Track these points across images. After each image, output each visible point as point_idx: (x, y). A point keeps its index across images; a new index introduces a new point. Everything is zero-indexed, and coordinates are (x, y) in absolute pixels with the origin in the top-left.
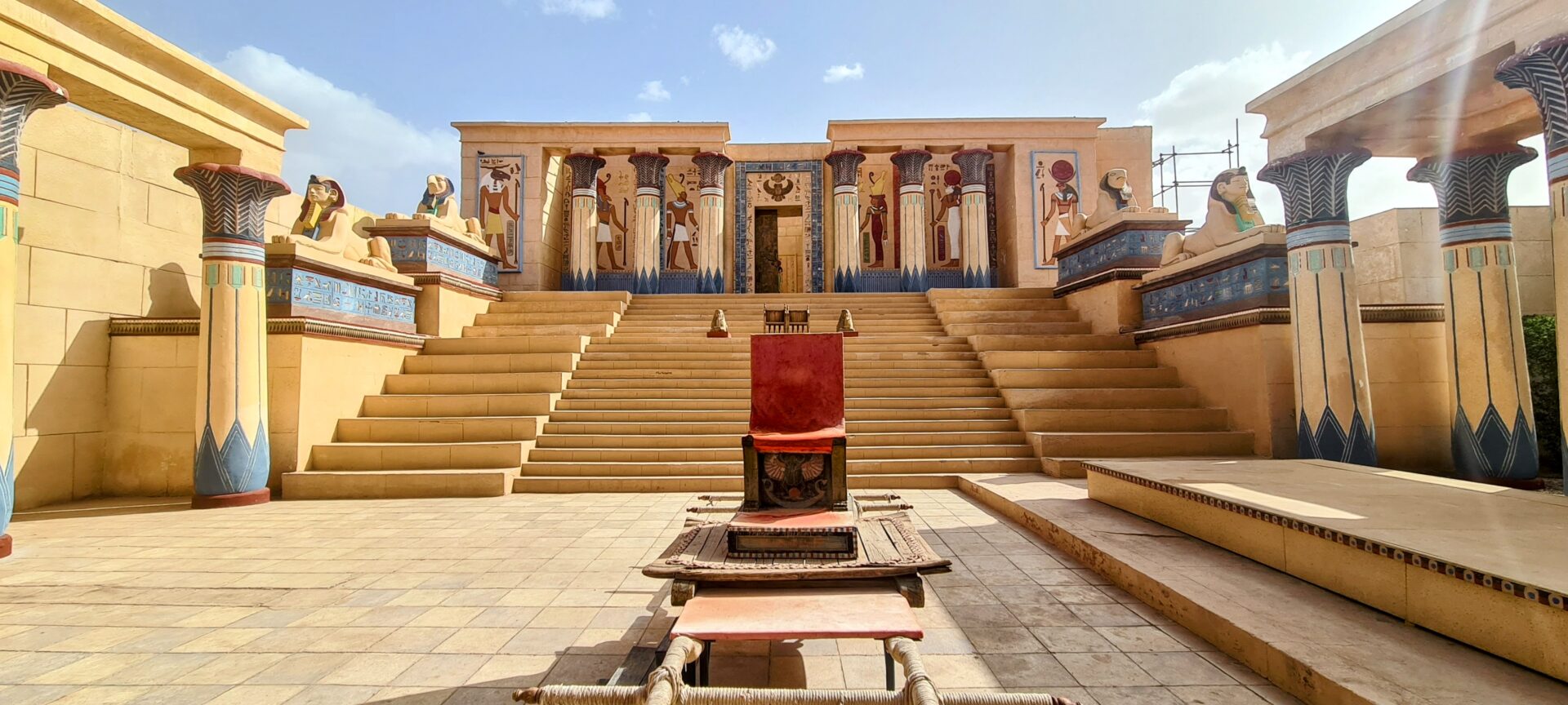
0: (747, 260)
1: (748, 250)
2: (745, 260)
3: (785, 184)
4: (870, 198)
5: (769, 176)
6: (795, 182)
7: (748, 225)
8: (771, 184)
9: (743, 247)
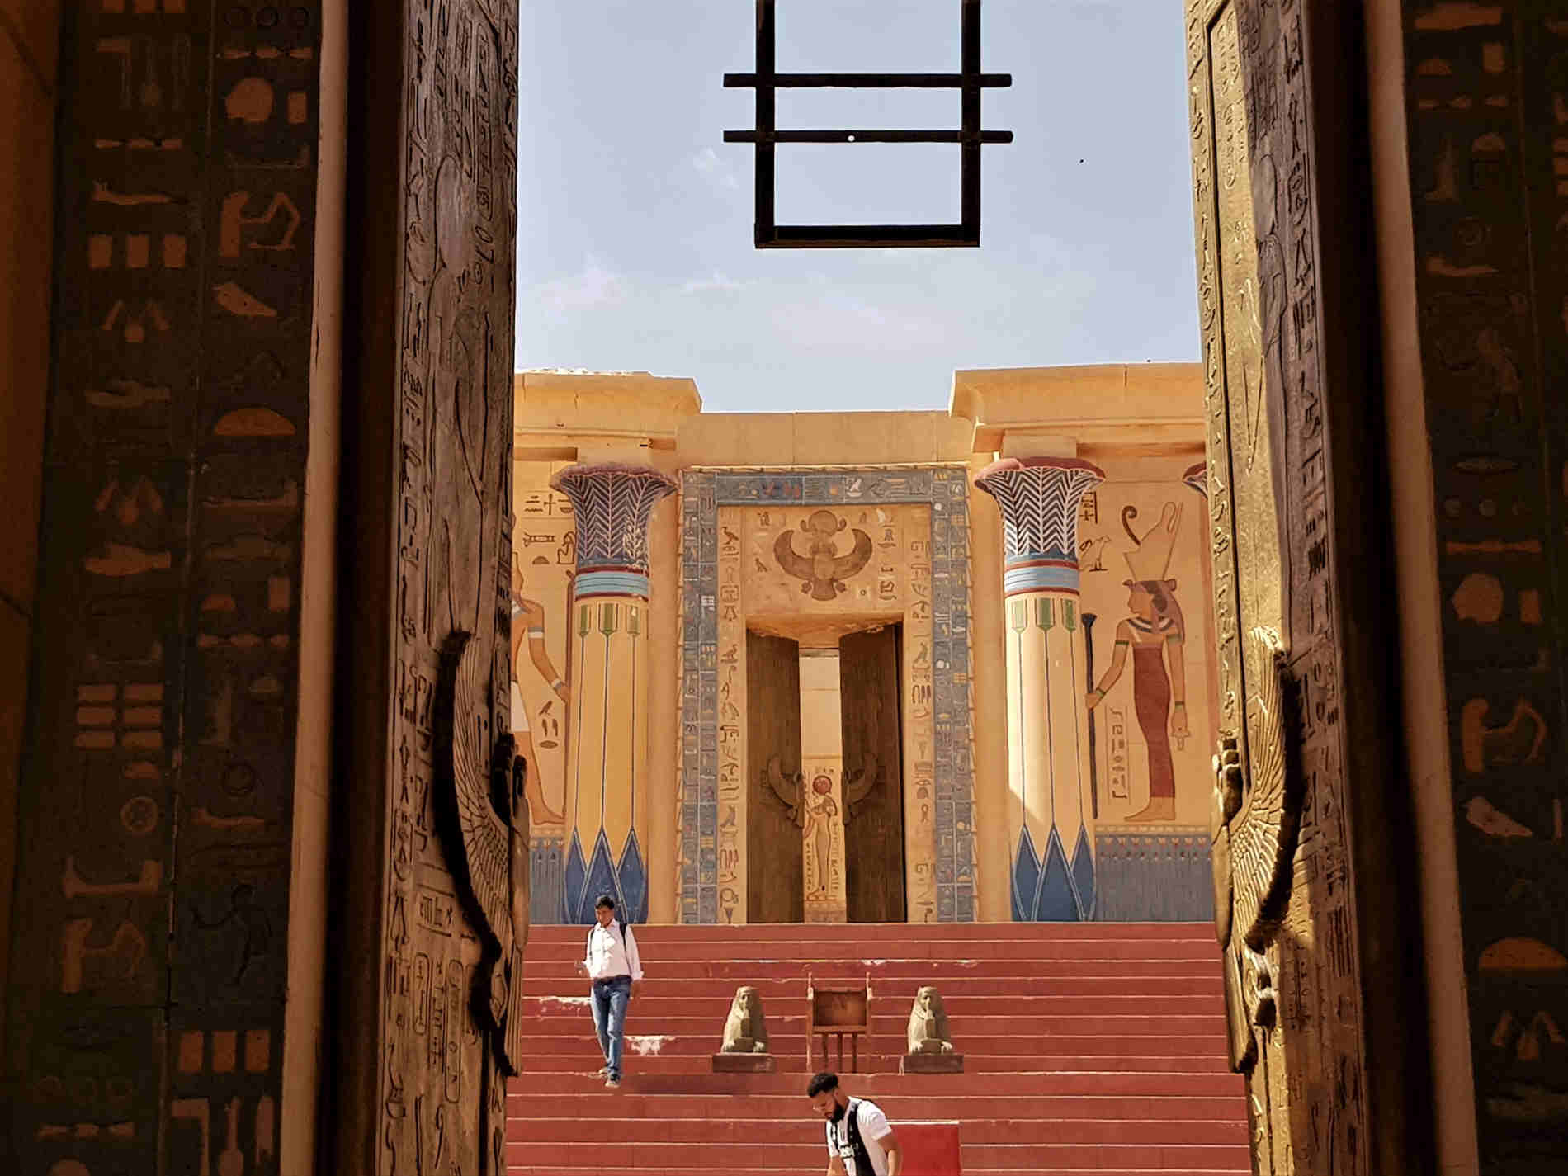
0: (721, 795)
1: (722, 760)
2: (712, 793)
3: (845, 544)
4: (1128, 591)
5: (793, 520)
6: (877, 537)
7: (722, 679)
8: (800, 546)
9: (711, 752)
